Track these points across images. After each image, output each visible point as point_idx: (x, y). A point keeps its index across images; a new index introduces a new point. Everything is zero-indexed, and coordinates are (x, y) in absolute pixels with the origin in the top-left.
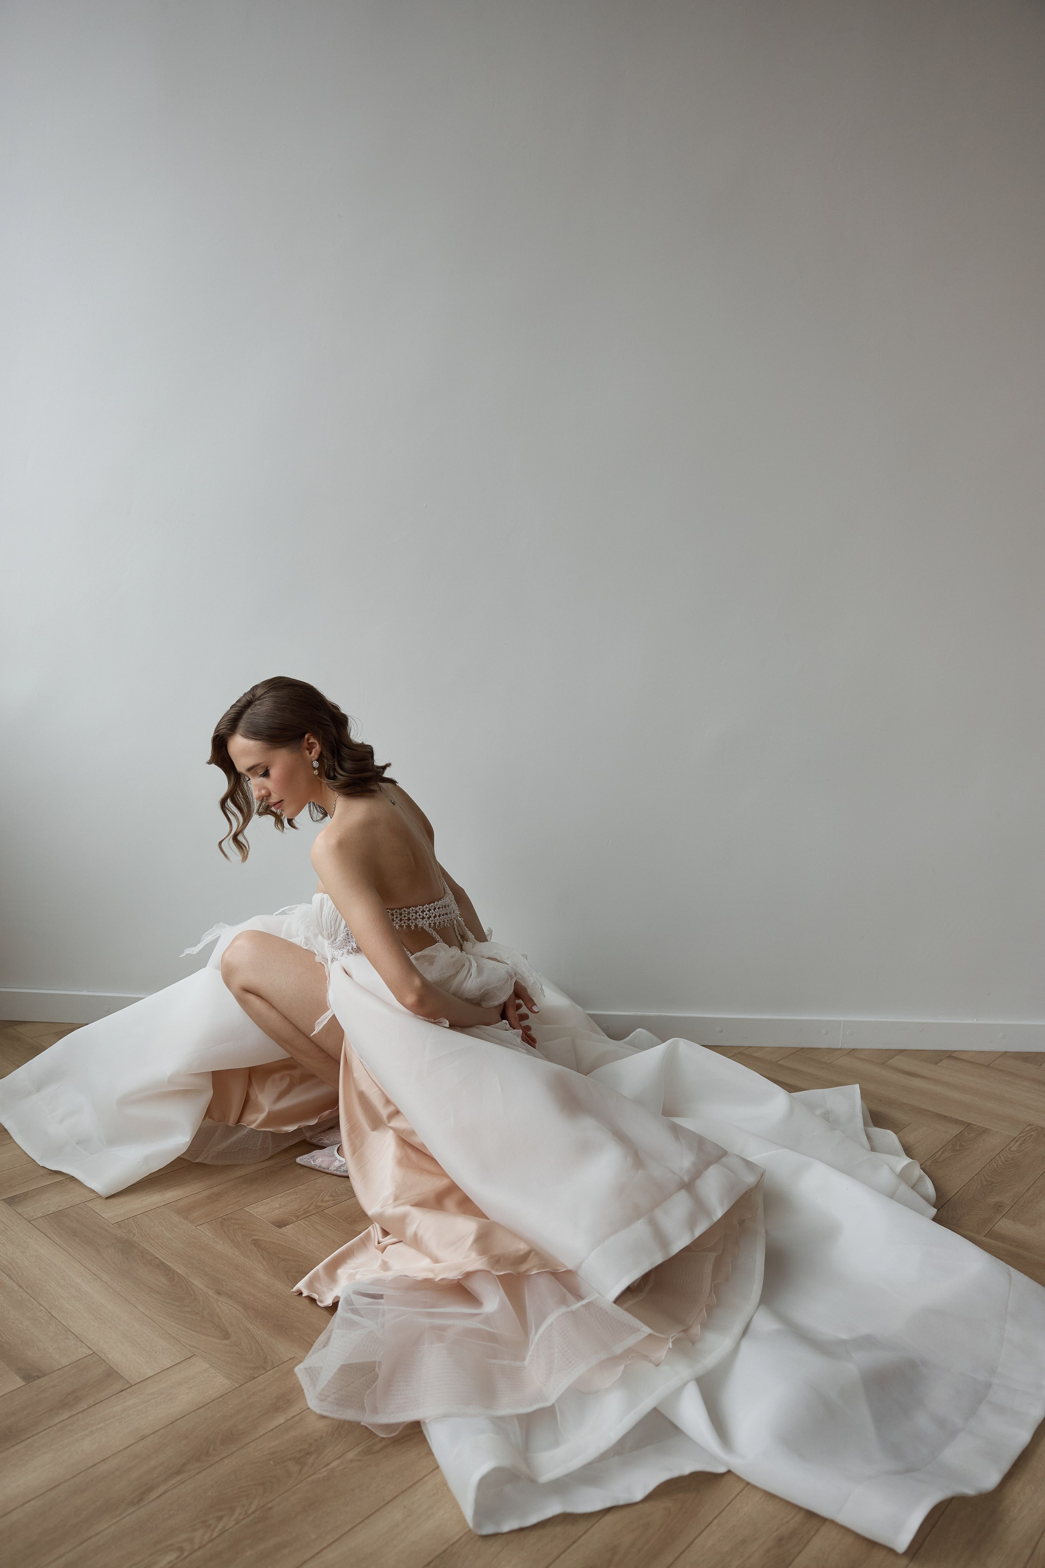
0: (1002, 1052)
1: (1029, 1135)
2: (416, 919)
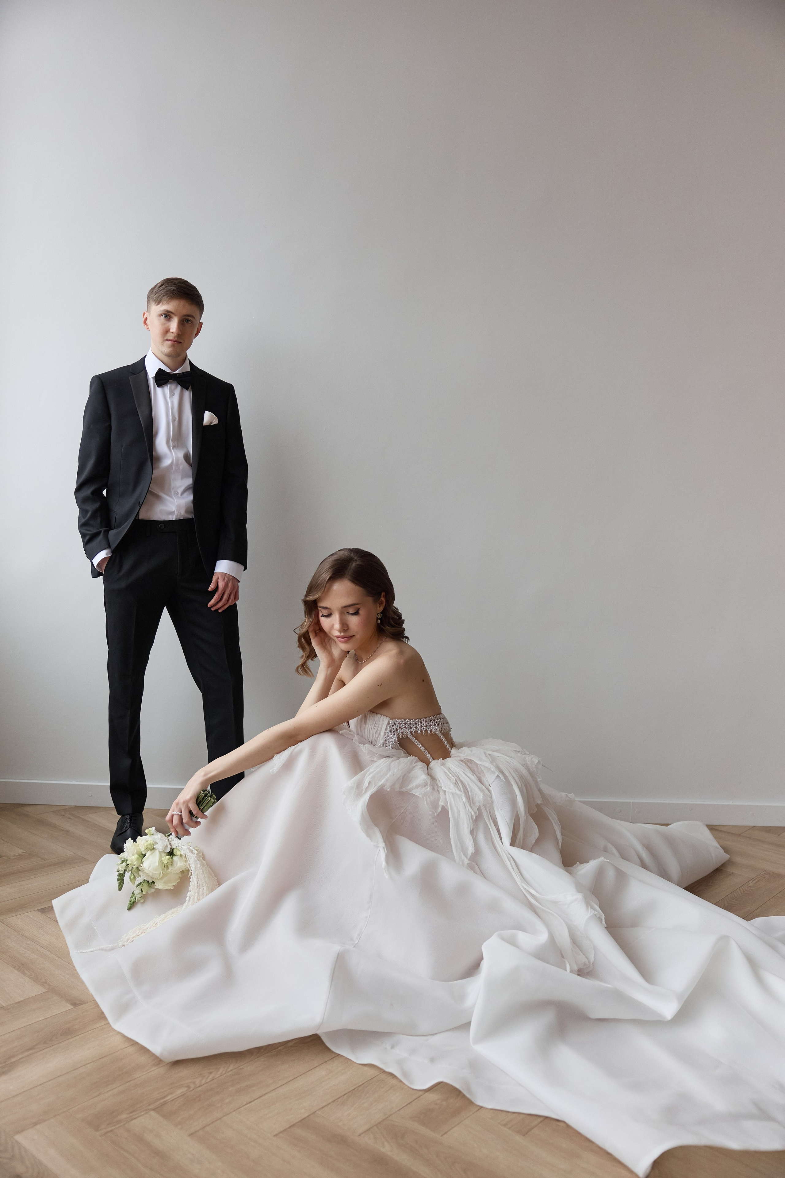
0: (751, 826)
1: (764, 877)
2: (431, 725)
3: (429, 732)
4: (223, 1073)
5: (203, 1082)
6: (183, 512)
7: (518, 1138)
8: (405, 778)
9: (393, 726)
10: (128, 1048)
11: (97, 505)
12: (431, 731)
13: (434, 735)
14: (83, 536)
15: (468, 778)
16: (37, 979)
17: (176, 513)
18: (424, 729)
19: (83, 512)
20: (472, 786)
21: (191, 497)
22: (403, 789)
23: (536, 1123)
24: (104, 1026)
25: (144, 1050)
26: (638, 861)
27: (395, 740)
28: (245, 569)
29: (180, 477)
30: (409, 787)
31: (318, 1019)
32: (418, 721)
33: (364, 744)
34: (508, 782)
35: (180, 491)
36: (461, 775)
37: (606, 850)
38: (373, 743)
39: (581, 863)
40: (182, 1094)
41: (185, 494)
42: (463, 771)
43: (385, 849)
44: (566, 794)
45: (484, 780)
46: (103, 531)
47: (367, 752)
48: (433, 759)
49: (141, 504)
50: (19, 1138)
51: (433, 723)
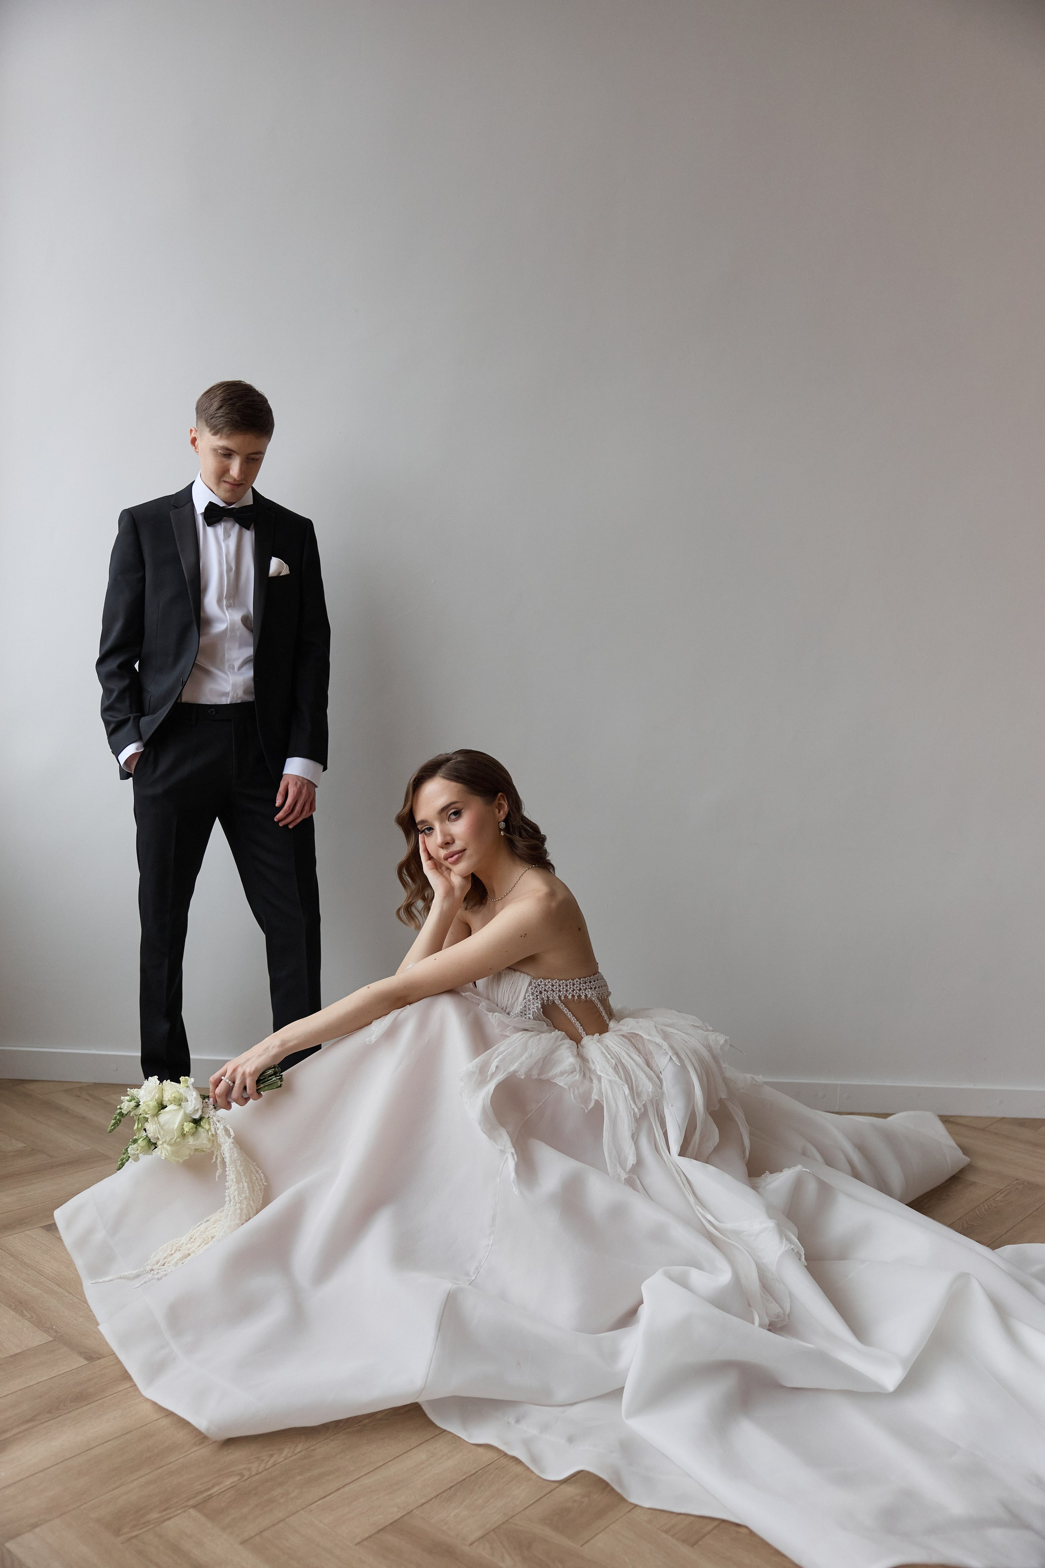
0: (999, 1118)
1: (1015, 1187)
2: (586, 989)
3: (583, 997)
4: (289, 1456)
5: (261, 1468)
6: (240, 693)
7: (685, 1550)
8: (546, 1061)
9: (536, 987)
10: (162, 1419)
11: (126, 682)
12: (586, 996)
13: (588, 1001)
14: (107, 723)
15: (632, 1061)
16: (40, 1323)
17: (231, 695)
18: (577, 993)
19: (107, 692)
20: (638, 1073)
21: (251, 673)
22: (542, 1076)
23: (709, 1528)
24: (129, 1389)
25: (184, 1423)
26: (849, 1168)
27: (537, 1007)
28: (325, 769)
29: (237, 645)
30: (550, 1075)
31: (419, 1383)
32: (570, 982)
33: (494, 1012)
34: (683, 1067)
35: (237, 664)
36: (623, 1056)
37: (804, 1153)
38: (508, 1011)
39: (771, 1173)
40: (233, 1485)
41: (244, 669)
42: (626, 1050)
43: (515, 1156)
44: (753, 1076)
45: (653, 1064)
46: (132, 718)
47: (497, 1023)
48: (587, 1035)
49: (184, 683)
50: (10, 1545)
51: (588, 986)
